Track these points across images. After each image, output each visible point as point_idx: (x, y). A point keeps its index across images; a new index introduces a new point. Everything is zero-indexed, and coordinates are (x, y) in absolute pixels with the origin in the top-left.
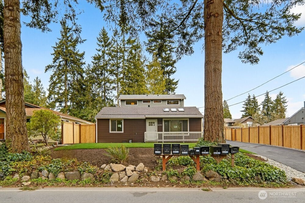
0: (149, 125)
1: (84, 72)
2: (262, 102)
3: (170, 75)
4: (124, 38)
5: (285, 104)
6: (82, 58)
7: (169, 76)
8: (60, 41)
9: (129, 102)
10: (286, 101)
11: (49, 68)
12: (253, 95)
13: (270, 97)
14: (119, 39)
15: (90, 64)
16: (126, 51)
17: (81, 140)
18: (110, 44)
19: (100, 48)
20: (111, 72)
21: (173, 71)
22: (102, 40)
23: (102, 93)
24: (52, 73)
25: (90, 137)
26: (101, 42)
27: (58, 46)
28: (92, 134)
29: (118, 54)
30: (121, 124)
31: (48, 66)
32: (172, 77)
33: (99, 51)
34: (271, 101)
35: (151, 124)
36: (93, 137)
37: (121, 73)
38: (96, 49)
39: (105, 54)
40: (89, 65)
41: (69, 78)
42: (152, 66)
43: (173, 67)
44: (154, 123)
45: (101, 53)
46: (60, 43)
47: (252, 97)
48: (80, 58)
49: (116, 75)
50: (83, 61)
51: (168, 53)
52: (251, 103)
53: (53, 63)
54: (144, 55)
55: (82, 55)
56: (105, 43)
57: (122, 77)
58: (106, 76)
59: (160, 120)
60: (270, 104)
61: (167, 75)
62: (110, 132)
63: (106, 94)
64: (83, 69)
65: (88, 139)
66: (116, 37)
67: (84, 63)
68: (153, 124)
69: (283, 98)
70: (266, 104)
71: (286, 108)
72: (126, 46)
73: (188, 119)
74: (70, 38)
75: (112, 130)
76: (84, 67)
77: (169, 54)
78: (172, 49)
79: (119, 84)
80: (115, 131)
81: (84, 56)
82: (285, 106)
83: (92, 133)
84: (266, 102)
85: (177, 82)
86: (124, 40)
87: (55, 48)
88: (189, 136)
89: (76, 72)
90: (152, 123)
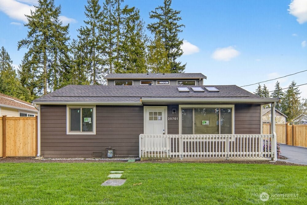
0: (151, 119)
1: (68, 50)
2: (272, 94)
3: (176, 58)
4: (119, 6)
5: (298, 95)
6: (67, 32)
7: (174, 60)
8: (37, 9)
9: (120, 82)
10: (299, 92)
11: (23, 44)
12: (264, 86)
13: (280, 88)
14: (114, 8)
15: (76, 39)
16: (122, 23)
17: (7, 149)
18: (101, 14)
19: (88, 19)
20: (104, 51)
21: (180, 53)
22: (91, 9)
23: (91, 78)
24: (27, 51)
25: (25, 144)
26: (91, 11)
27: (33, 15)
28: (29, 138)
29: (112, 27)
30: (91, 116)
31: (22, 42)
32: (178, 60)
33: (88, 23)
34: (281, 92)
35: (154, 117)
36: (33, 143)
37: (115, 51)
38: (84, 21)
39: (96, 28)
40: (75, 41)
41: (49, 58)
42: (154, 47)
43: (179, 49)
44: (160, 114)
45: (89, 27)
46: (37, 11)
47: (262, 88)
48: (64, 33)
49: (110, 54)
50: (67, 36)
51: (174, 31)
52: (261, 94)
53: (28, 37)
54: (145, 35)
55: (66, 28)
56: (96, 13)
57: (116, 56)
58: (96, 55)
59: (173, 108)
60: (281, 96)
61: (173, 58)
62: (68, 133)
63: (96, 79)
64: (68, 47)
65: (21, 148)
66: (109, 5)
67: (69, 39)
68: (159, 117)
69: (295, 89)
70: (277, 95)
71: (299, 99)
72: (122, 16)
73: (233, 106)
74: (50, 5)
75: (72, 129)
76: (69, 43)
77: (174, 33)
78: (178, 27)
79: (113, 66)
80: (79, 130)
81: (69, 30)
82: (298, 97)
83: (30, 135)
84: (277, 93)
85: (184, 66)
86: (119, 8)
87: (29, 17)
88: (233, 142)
89: (58, 51)
90: (155, 113)
